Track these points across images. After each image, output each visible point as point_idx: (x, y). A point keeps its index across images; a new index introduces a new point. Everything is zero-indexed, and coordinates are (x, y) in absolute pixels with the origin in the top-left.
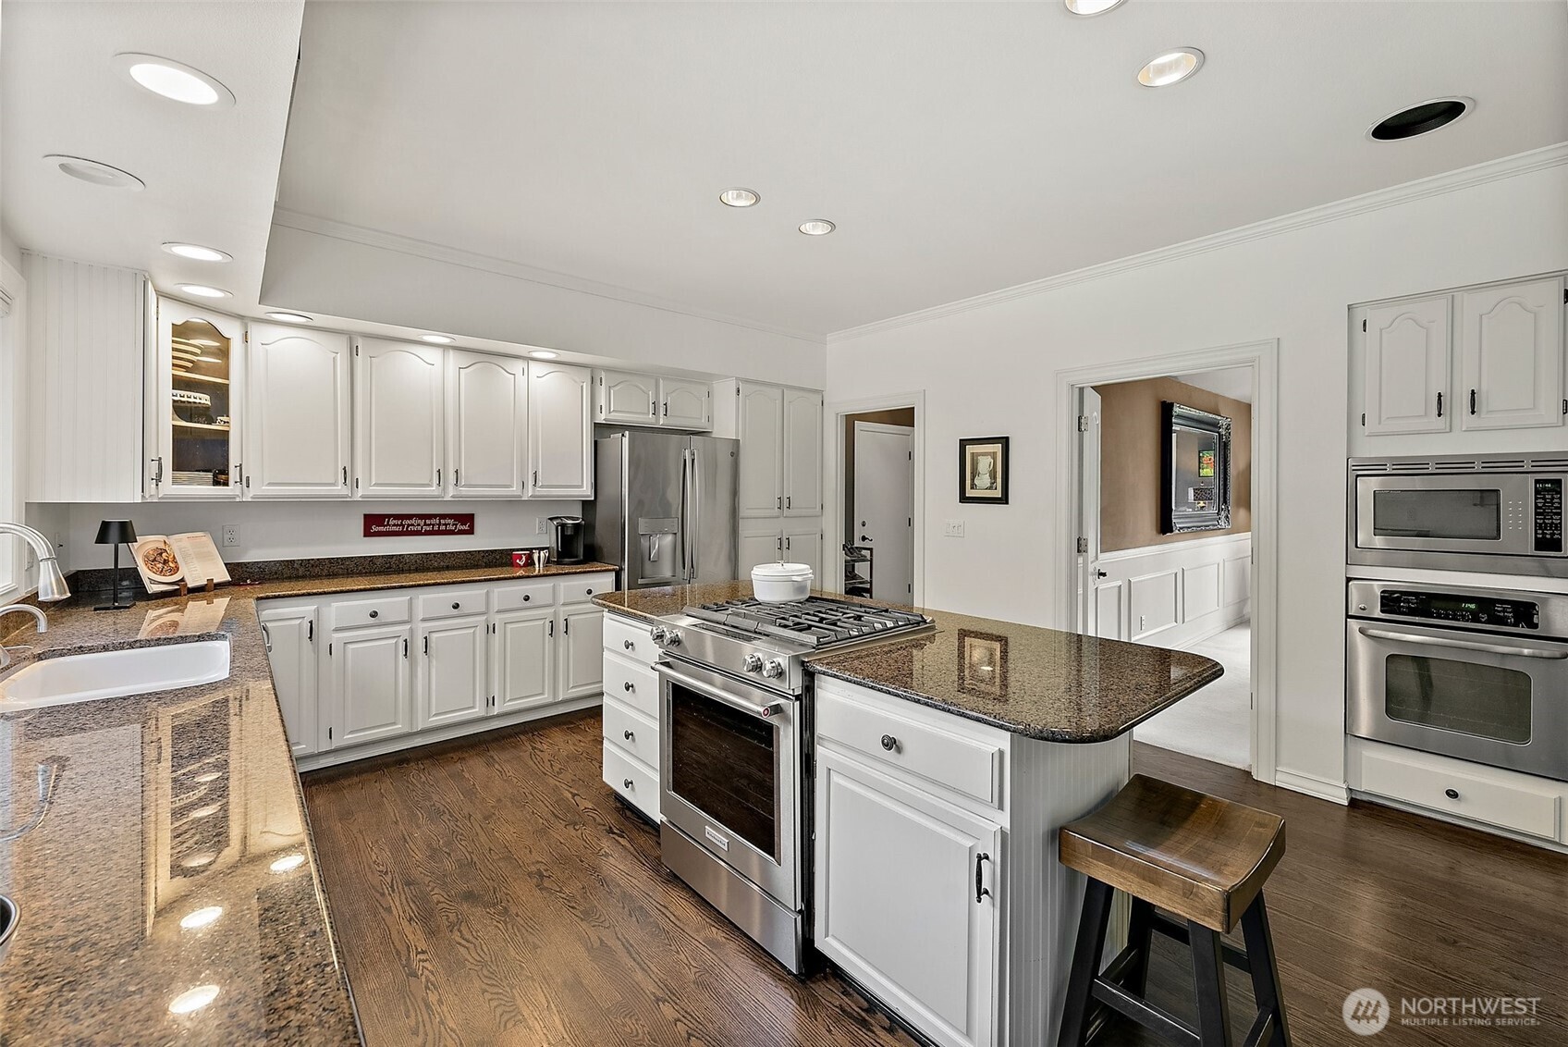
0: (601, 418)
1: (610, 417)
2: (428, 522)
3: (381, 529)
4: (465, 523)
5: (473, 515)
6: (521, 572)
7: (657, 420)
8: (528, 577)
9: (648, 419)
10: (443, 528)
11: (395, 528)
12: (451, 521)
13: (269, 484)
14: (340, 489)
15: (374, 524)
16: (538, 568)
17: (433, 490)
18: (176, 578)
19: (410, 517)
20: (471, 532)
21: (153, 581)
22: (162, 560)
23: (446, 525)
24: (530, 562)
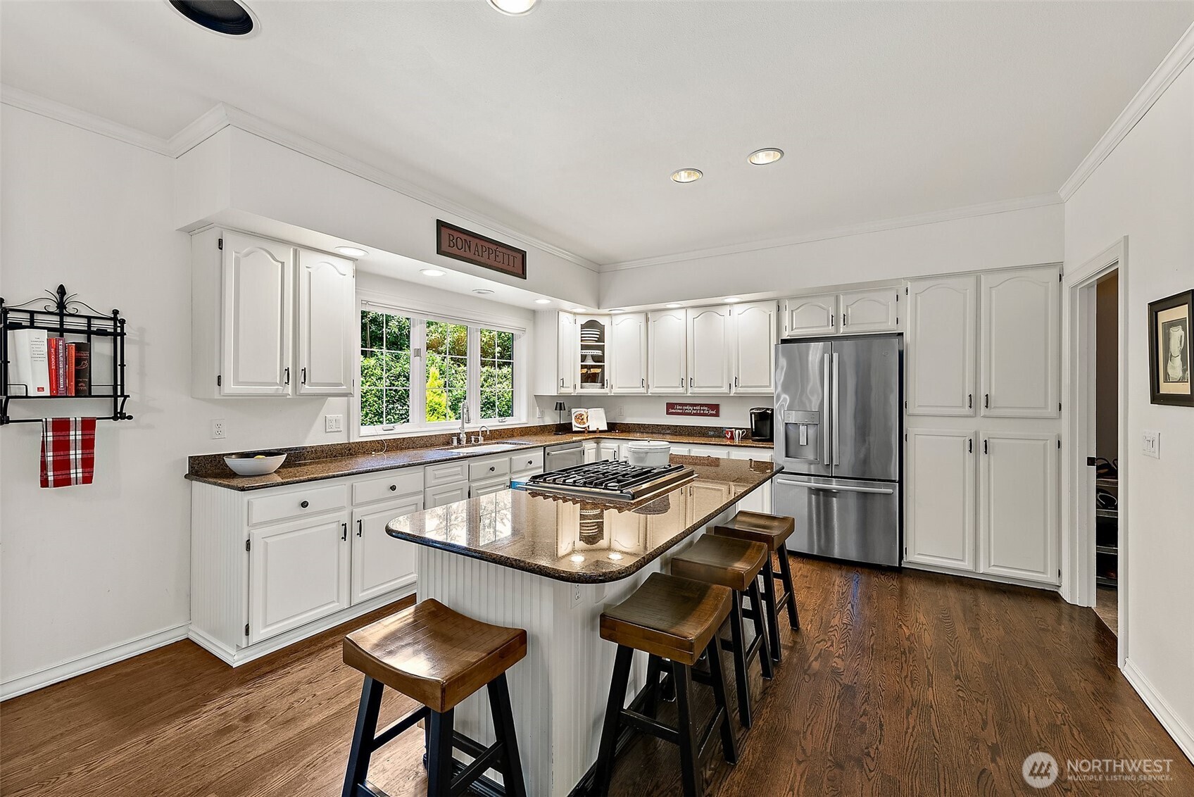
0: (785, 336)
1: (792, 333)
2: (695, 408)
3: (673, 411)
4: (714, 409)
5: (718, 405)
6: (728, 443)
7: (837, 329)
8: (731, 446)
9: (829, 331)
10: (702, 412)
11: (679, 411)
12: (706, 408)
13: (619, 388)
14: (643, 390)
15: (671, 408)
16: (737, 442)
17: (681, 390)
18: (586, 426)
19: (686, 405)
20: (717, 415)
21: (576, 426)
22: (580, 418)
23: (703, 410)
24: (732, 438)
